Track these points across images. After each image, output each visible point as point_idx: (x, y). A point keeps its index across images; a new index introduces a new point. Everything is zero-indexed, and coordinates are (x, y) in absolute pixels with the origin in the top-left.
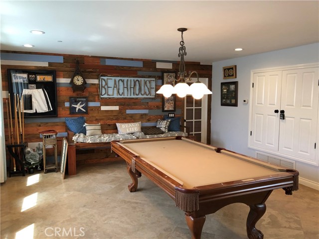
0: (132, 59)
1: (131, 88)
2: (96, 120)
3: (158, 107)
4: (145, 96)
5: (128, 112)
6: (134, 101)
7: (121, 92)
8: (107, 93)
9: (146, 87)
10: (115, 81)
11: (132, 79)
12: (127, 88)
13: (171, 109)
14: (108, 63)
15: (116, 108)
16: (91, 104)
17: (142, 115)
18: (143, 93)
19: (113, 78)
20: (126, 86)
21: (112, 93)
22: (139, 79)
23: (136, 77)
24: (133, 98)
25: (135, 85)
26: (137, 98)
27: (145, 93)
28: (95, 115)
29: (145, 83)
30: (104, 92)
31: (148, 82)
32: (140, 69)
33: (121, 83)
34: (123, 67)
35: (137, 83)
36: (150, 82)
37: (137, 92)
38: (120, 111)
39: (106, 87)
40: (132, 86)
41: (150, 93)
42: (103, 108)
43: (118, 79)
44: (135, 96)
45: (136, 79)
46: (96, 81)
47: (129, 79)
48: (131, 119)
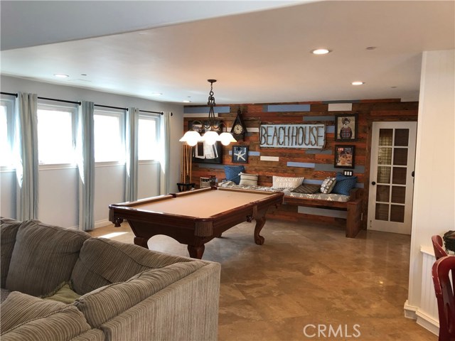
0: (297, 103)
1: (292, 136)
2: (256, 170)
3: (328, 161)
4: (310, 146)
5: (290, 164)
6: (297, 152)
7: (281, 141)
8: (266, 142)
9: (311, 135)
10: (275, 128)
11: (295, 126)
12: (288, 136)
13: (347, 164)
14: (271, 109)
15: (276, 159)
16: (252, 154)
17: (306, 169)
18: (307, 142)
19: (274, 126)
20: (287, 134)
21: (272, 142)
22: (303, 126)
23: (299, 124)
24: (295, 149)
25: (298, 133)
26: (299, 149)
27: (310, 143)
28: (255, 164)
29: (311, 130)
30: (263, 141)
31: (314, 129)
32: (306, 114)
33: (282, 131)
34: (286, 113)
35: (301, 130)
36: (317, 129)
37: (300, 142)
38: (280, 163)
39: (266, 136)
40: (295, 135)
41: (316, 143)
42: (263, 158)
43: (278, 126)
44: (298, 146)
45: (299, 126)
46: (256, 130)
47: (291, 126)
48: (293, 173)
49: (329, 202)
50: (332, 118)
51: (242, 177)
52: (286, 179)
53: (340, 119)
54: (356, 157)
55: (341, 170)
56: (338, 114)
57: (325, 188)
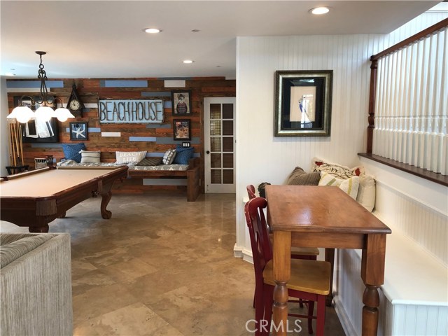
0: (135, 79)
1: (132, 111)
2: (97, 147)
3: (168, 135)
4: (150, 121)
5: (132, 139)
6: (137, 126)
7: (122, 116)
8: (106, 117)
9: (151, 110)
10: (115, 104)
11: (134, 101)
12: (128, 111)
13: (185, 137)
14: (108, 84)
15: (118, 134)
16: (91, 130)
17: (148, 143)
18: (147, 117)
19: (113, 101)
20: (127, 110)
21: (112, 118)
22: (143, 101)
23: (138, 99)
24: (136, 124)
25: (137, 108)
26: (140, 124)
27: (150, 117)
28: (96, 141)
29: (150, 105)
30: (103, 117)
31: (153, 105)
32: (144, 90)
33: (122, 107)
34: (124, 88)
35: (140, 105)
36: (155, 104)
37: (141, 117)
38: (122, 138)
39: (105, 111)
40: (135, 110)
41: (156, 118)
42: (104, 134)
43: (117, 102)
44: (138, 121)
45: (138, 101)
46: (95, 106)
47: (131, 101)
48: (136, 147)
49: (171, 171)
50: (169, 94)
51: (83, 155)
52: (129, 154)
53: (176, 95)
54: (192, 130)
55: (180, 142)
56: (174, 90)
57: (167, 160)
